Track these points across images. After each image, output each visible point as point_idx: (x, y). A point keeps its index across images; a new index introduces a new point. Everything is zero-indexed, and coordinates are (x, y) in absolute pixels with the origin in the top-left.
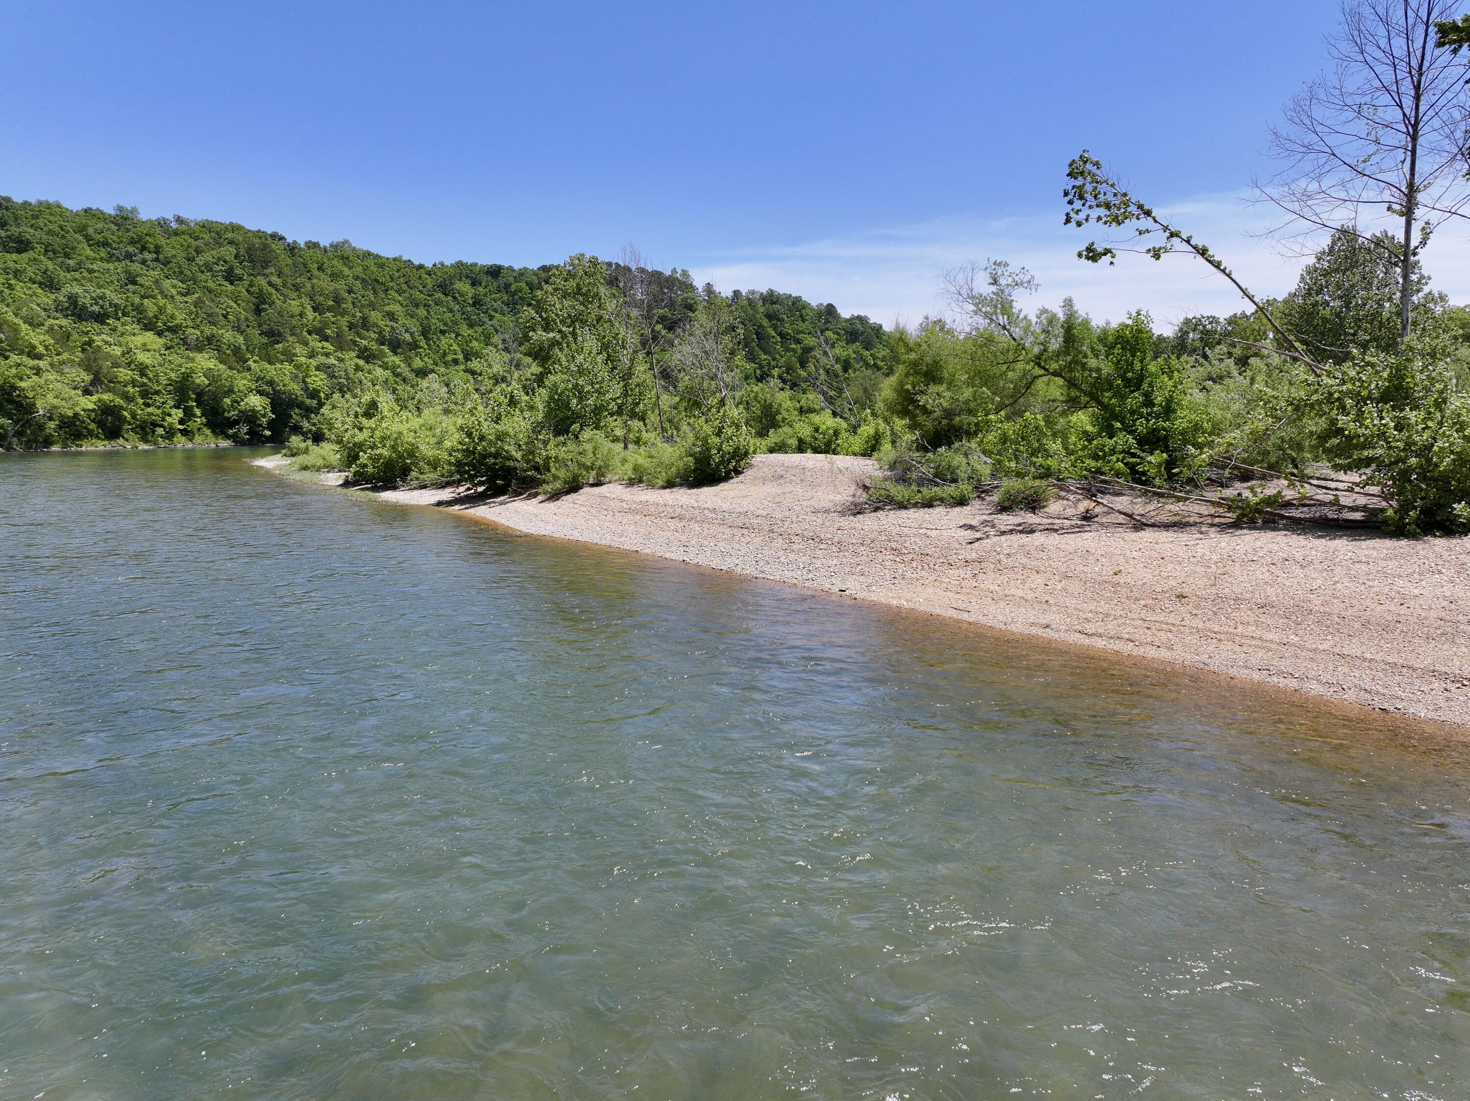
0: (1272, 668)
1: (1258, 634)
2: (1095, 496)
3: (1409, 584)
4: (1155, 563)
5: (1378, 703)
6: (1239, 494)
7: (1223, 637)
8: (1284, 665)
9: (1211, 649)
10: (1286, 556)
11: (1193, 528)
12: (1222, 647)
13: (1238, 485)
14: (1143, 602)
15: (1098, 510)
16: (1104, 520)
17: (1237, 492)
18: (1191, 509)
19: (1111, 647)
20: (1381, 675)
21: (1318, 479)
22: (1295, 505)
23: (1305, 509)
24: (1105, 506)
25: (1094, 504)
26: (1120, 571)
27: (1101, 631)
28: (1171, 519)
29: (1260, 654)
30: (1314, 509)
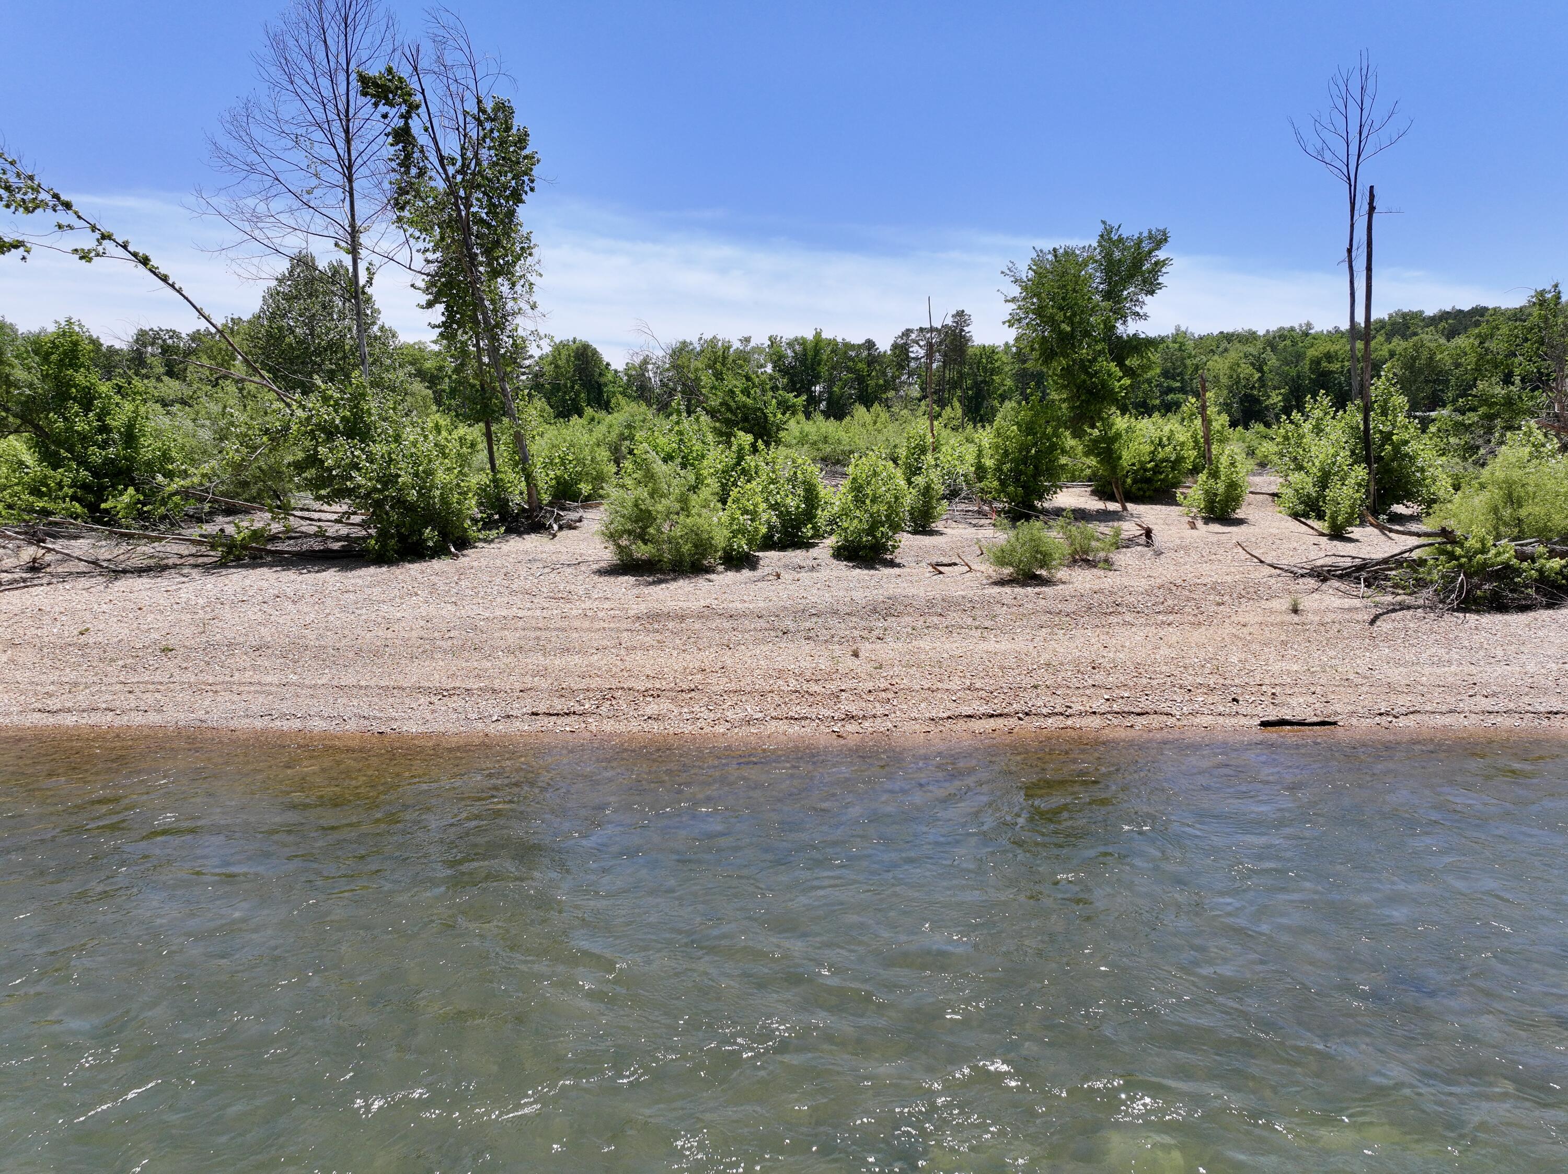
0: (274, 712)
1: (256, 678)
2: (44, 541)
3: (392, 609)
4: (131, 615)
5: (377, 727)
6: (222, 530)
7: (218, 688)
8: (285, 707)
9: (207, 703)
10: (276, 592)
11: (173, 571)
12: (219, 699)
13: (220, 519)
14: (121, 663)
15: (49, 557)
16: (60, 570)
17: (220, 527)
18: (168, 550)
19: (84, 721)
20: (376, 699)
21: (302, 510)
22: (281, 538)
23: (292, 542)
24: (57, 552)
25: (44, 551)
26: (87, 630)
27: (70, 704)
28: (145, 562)
29: (261, 700)
30: (300, 541)
